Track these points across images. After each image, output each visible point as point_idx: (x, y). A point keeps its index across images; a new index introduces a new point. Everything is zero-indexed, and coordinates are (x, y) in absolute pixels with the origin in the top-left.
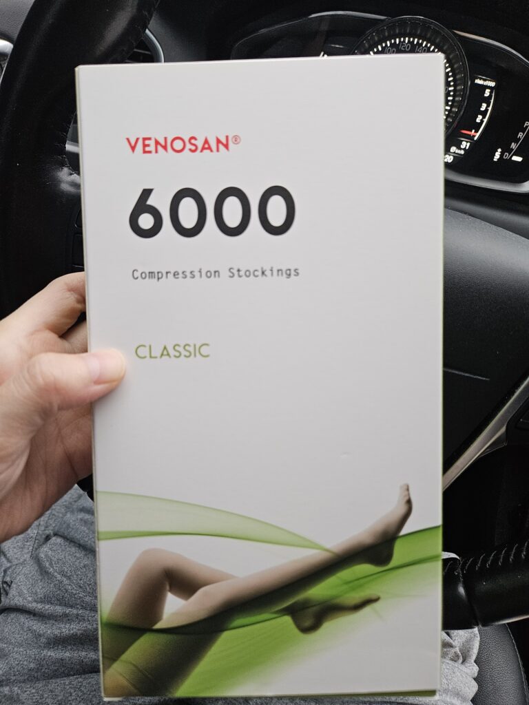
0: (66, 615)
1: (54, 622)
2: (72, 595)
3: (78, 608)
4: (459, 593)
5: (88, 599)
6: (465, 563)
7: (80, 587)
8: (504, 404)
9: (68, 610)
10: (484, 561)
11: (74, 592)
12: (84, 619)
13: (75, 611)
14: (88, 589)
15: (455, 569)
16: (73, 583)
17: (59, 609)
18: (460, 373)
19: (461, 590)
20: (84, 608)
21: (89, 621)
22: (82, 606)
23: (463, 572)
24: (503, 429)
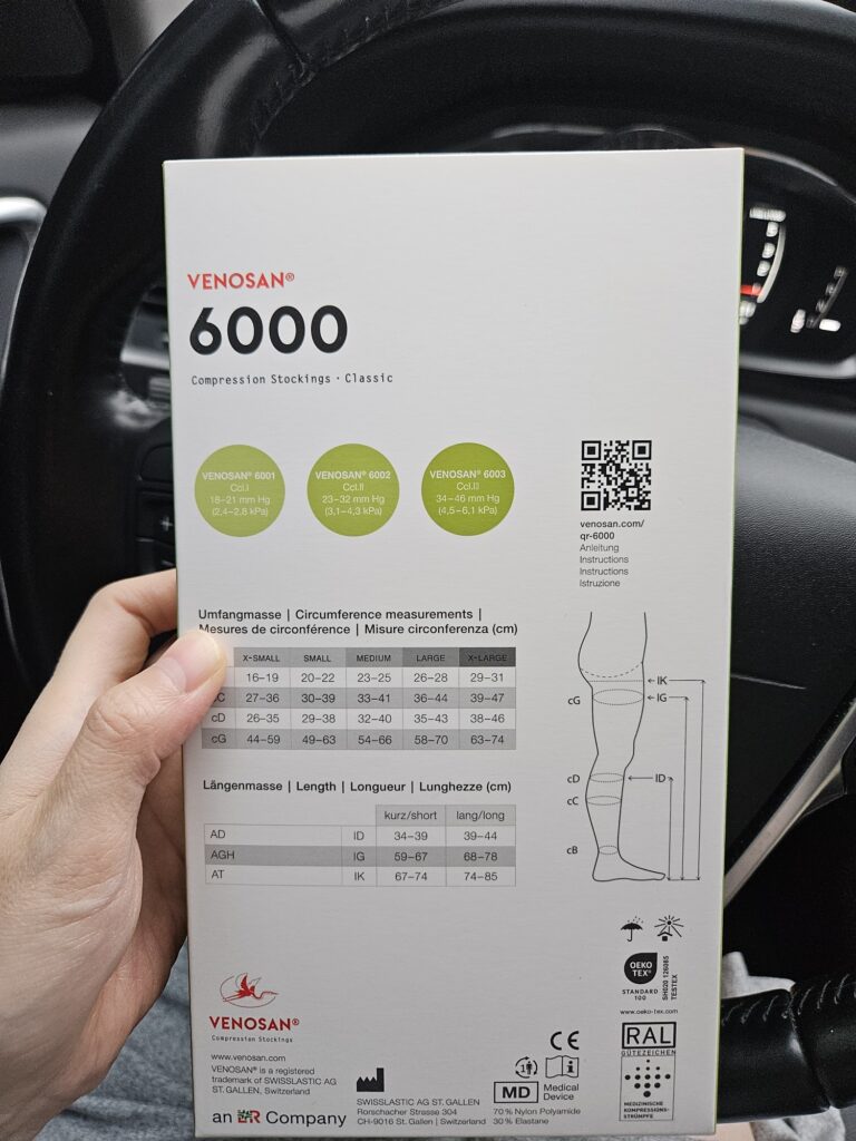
0: (136, 1116)
1: (117, 1129)
2: (146, 1080)
3: (157, 1103)
4: (791, 1050)
5: (173, 1087)
6: (798, 999)
7: (160, 1066)
8: (834, 727)
9: (141, 1108)
10: (830, 993)
11: (150, 1075)
12: (168, 1123)
13: (152, 1109)
14: (173, 1069)
15: (782, 1009)
16: (148, 1059)
17: (126, 1107)
18: (758, 680)
19: (795, 1045)
20: (166, 1102)
21: (175, 1124)
22: (164, 1099)
23: (795, 1013)
24: (837, 769)
